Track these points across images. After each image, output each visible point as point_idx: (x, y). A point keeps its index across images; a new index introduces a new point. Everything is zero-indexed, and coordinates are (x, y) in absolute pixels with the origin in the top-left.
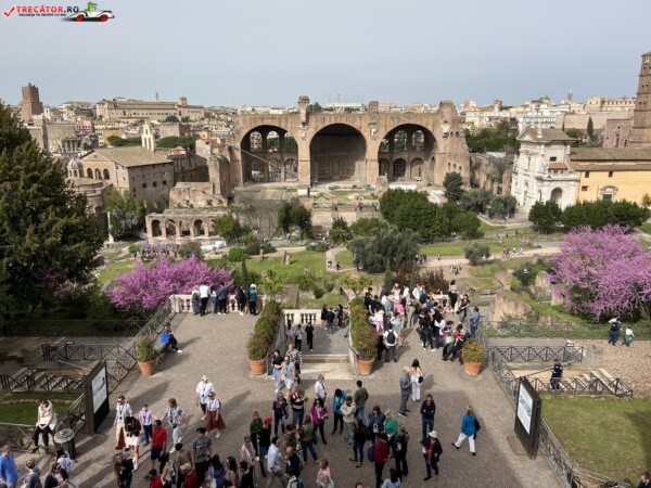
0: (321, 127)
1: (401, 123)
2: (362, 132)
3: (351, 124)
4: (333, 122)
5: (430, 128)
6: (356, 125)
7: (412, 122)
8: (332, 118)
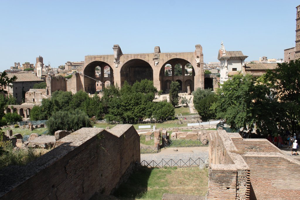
0: (126, 61)
1: (172, 58)
2: (149, 63)
3: (143, 60)
4: (133, 58)
5: (189, 61)
6: (146, 59)
7: (178, 57)
8: (133, 56)
